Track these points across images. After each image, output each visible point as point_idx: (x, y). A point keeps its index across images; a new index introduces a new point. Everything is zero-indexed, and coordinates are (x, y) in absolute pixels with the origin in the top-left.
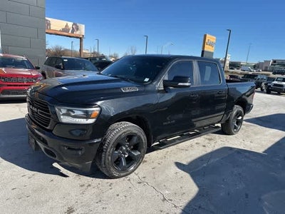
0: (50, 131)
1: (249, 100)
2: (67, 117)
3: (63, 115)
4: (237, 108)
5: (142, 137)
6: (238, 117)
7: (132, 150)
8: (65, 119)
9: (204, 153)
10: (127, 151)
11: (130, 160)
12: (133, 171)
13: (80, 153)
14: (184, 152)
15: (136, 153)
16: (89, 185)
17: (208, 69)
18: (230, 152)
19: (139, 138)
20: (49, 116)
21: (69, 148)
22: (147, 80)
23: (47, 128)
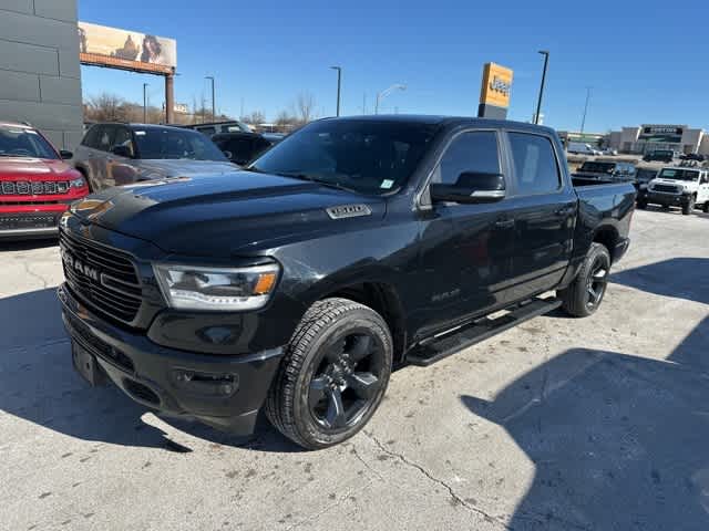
0: (140, 332)
2: (187, 294)
3: (177, 286)
4: (597, 250)
5: (383, 338)
6: (597, 271)
7: (357, 370)
8: (182, 300)
10: (346, 376)
11: (353, 398)
12: (361, 426)
13: (228, 389)
14: (477, 368)
15: (367, 380)
16: (252, 473)
18: (590, 362)
19: (375, 340)
20: (138, 291)
21: (196, 378)
23: (132, 324)
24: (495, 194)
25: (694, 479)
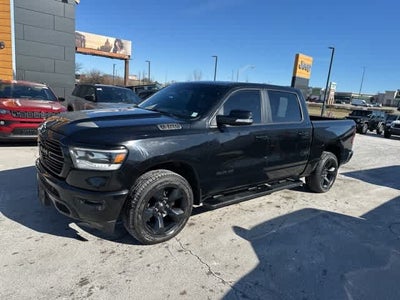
0: (63, 179)
1: (345, 144)
2: (83, 161)
3: (80, 158)
4: (327, 156)
5: (186, 191)
6: (330, 168)
7: (173, 207)
8: (82, 164)
9: (277, 215)
10: (166, 209)
11: (170, 221)
12: (174, 235)
13: (100, 208)
14: (248, 214)
15: (179, 212)
16: (113, 252)
17: (284, 101)
19: (182, 192)
20: (62, 160)
21: (87, 202)
22: (194, 114)
23: (60, 175)
24: (248, 121)
25: (346, 275)
